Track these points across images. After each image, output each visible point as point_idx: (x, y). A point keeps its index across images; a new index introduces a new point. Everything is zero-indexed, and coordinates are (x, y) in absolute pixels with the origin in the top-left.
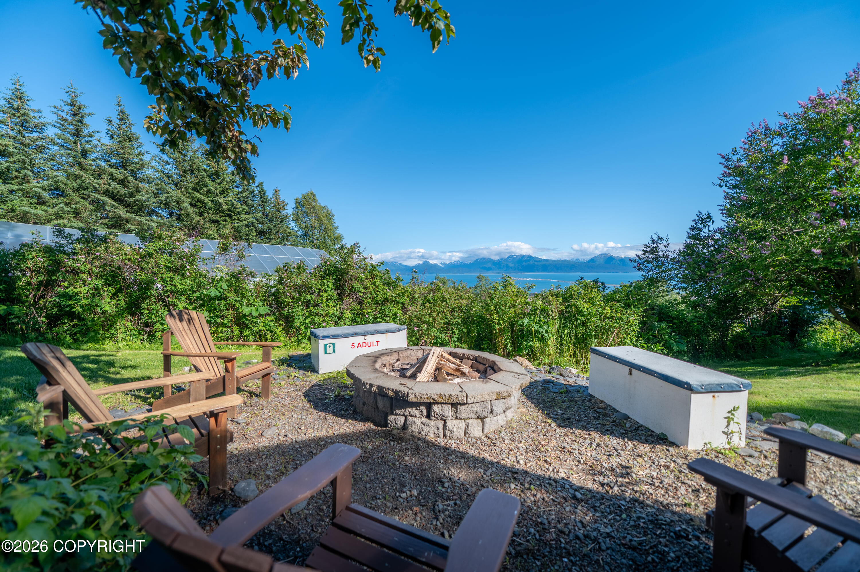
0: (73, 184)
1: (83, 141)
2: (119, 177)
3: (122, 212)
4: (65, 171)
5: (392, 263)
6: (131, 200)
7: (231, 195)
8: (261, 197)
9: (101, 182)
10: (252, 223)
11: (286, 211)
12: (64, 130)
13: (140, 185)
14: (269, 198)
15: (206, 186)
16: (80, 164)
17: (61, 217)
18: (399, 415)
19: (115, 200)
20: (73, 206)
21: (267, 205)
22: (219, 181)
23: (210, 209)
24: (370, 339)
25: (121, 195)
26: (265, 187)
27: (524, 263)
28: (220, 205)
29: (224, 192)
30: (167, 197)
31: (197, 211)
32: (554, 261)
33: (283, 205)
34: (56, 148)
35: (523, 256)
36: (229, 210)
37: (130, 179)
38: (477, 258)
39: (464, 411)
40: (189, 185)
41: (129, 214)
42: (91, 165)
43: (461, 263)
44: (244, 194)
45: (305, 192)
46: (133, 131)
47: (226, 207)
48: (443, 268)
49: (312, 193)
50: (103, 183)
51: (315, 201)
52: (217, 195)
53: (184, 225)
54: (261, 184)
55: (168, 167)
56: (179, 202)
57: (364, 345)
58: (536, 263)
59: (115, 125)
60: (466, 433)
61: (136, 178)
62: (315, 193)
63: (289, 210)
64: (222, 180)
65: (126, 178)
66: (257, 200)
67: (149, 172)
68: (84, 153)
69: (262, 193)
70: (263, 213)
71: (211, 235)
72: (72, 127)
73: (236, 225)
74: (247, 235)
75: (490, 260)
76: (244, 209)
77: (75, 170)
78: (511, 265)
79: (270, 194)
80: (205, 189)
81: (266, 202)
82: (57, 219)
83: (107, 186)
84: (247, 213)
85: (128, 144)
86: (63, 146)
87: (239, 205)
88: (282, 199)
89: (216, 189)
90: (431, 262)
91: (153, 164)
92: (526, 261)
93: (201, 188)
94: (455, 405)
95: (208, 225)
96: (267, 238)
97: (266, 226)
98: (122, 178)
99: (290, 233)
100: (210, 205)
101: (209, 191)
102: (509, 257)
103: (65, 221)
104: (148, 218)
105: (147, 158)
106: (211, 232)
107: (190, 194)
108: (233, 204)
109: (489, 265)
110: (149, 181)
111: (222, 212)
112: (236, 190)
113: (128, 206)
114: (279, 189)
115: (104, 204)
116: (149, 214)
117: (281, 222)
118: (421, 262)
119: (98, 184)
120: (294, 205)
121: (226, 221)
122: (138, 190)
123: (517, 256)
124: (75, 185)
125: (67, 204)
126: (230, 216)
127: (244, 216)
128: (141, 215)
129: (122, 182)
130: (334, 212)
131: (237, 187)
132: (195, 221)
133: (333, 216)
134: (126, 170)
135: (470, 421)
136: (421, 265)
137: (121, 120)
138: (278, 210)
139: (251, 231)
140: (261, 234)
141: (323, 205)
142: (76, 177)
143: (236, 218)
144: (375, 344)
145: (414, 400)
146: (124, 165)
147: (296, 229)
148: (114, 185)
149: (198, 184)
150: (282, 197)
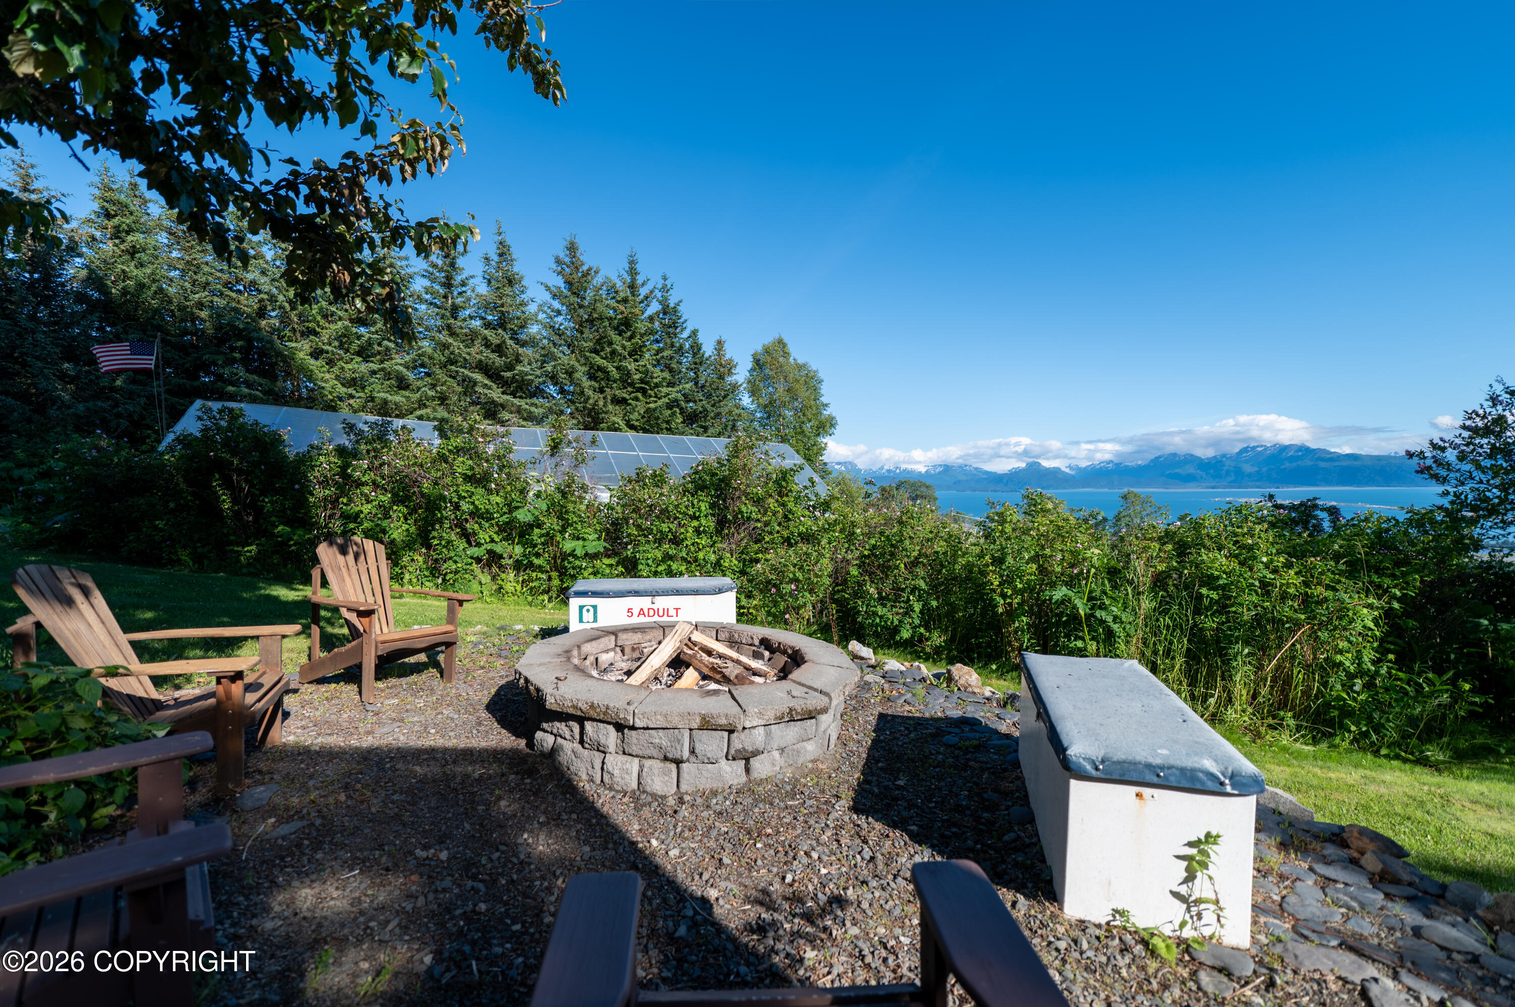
0: (440, 357)
1: (455, 293)
2: (495, 341)
3: (496, 394)
4: (433, 339)
5: (960, 467)
6: (508, 374)
7: (647, 356)
8: (695, 354)
9: (473, 351)
10: (676, 400)
11: (734, 377)
12: (433, 281)
13: (521, 350)
14: (707, 355)
15: (610, 343)
16: (449, 327)
17: (425, 405)
18: (547, 732)
19: (490, 377)
20: (438, 388)
21: (701, 369)
22: (629, 334)
23: (615, 382)
24: (662, 602)
25: (497, 369)
26: (701, 338)
27: (1287, 465)
28: (629, 374)
29: (636, 353)
30: (555, 367)
31: (597, 385)
32: (1378, 458)
33: (730, 367)
34: (424, 307)
35: (1284, 448)
36: (642, 381)
37: (510, 342)
38: (1159, 454)
39: (635, 741)
40: (585, 345)
41: (505, 397)
42: (462, 328)
43: (1118, 465)
44: (665, 354)
45: (768, 339)
46: (515, 270)
47: (637, 377)
48: (1073, 476)
49: (781, 342)
50: (477, 352)
51: (786, 355)
52: (625, 358)
53: (577, 409)
54: (694, 333)
55: (560, 319)
56: (570, 373)
57: (651, 613)
58: (1323, 464)
59: (493, 263)
60: (639, 783)
61: (518, 342)
62: (786, 340)
63: (741, 375)
64: (634, 332)
65: (504, 342)
66: (687, 360)
67: (534, 329)
68: (455, 310)
69: (696, 348)
70: (696, 384)
71: (614, 423)
72: (443, 274)
73: (652, 406)
74: (668, 422)
75: (1190, 459)
76: (664, 379)
77: (444, 337)
78: (1248, 468)
79: (708, 350)
80: (608, 350)
81: (701, 363)
82: (420, 408)
83: (478, 357)
84: (671, 384)
85: (508, 290)
86: (431, 304)
87: (657, 372)
88: (728, 357)
89: (624, 348)
90: (1046, 464)
91: (541, 316)
92: (1292, 459)
93: (602, 350)
94: (620, 727)
95: (610, 407)
96: (702, 427)
97: (701, 404)
98: (498, 342)
99: (740, 415)
100: (615, 374)
101: (613, 352)
102: (1244, 450)
103: (429, 410)
104: (528, 401)
105: (532, 308)
106: (615, 419)
107: (587, 358)
108: (647, 372)
109: (1190, 469)
110: (531, 342)
111: (632, 385)
112: (655, 347)
113: (504, 384)
114: (723, 339)
115: (475, 383)
116: (532, 395)
117: (725, 397)
118: (1023, 465)
119: (469, 354)
120: (750, 366)
121: (637, 399)
122: (518, 360)
123: (1266, 448)
124: (443, 359)
125: (433, 386)
126: (644, 391)
127: (664, 390)
128: (521, 397)
129: (499, 349)
130: (821, 375)
131: (657, 341)
132: (591, 401)
133: (821, 382)
134: (505, 330)
135: (648, 763)
136: (1023, 470)
137: (501, 255)
138: (721, 377)
139: (674, 414)
140: (691, 419)
141: (800, 361)
142: (445, 346)
143: (652, 393)
144: (672, 612)
145: (555, 708)
146: (502, 323)
147: (753, 407)
148: (487, 353)
149: (598, 342)
150: (730, 353)
